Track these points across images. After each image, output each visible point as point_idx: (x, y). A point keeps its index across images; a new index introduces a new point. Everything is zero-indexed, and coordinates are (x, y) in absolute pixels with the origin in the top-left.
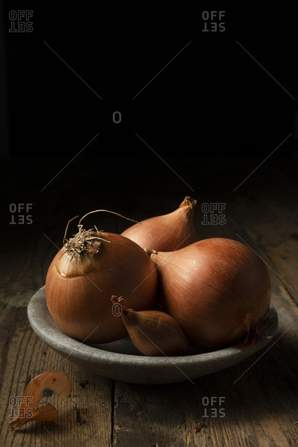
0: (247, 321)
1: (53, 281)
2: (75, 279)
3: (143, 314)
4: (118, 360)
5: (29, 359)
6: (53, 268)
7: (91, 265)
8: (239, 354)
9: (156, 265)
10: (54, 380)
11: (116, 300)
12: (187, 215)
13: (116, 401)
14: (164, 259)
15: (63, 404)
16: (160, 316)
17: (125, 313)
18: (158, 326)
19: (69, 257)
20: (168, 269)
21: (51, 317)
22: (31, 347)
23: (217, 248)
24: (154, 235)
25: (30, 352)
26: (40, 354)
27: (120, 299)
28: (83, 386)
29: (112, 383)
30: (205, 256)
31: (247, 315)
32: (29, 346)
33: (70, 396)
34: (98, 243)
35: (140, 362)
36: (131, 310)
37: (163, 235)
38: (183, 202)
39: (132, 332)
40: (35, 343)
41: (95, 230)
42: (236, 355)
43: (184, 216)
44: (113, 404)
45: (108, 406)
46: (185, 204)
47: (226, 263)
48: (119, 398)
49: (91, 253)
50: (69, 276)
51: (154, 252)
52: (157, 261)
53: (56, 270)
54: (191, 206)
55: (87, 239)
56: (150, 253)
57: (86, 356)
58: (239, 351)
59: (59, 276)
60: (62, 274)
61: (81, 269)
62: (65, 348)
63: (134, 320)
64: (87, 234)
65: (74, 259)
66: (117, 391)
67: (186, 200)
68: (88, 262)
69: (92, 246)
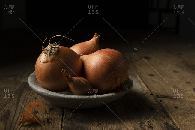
0: (119, 82)
1: (38, 65)
2: (47, 63)
3: (75, 78)
4: (65, 97)
5: (29, 101)
6: (38, 60)
7: (54, 57)
8: (115, 95)
9: (82, 60)
10: (38, 106)
11: (63, 71)
12: (96, 41)
13: (64, 115)
14: (85, 57)
15: (42, 116)
16: (82, 79)
17: (68, 77)
18: (81, 83)
19: (45, 55)
20: (86, 61)
21: (38, 82)
22: (30, 97)
23: (107, 52)
24: (82, 49)
25: (30, 99)
26: (34, 99)
27: (65, 71)
28: (51, 110)
29: (63, 109)
30: (101, 55)
31: (119, 79)
32: (29, 96)
33: (45, 113)
34: (57, 49)
35: (73, 97)
36: (70, 76)
37: (85, 49)
38: (95, 36)
39: (71, 85)
40: (32, 95)
41: (55, 44)
42: (114, 95)
43: (95, 41)
44: (63, 116)
45: (61, 117)
46: (95, 37)
47: (110, 58)
48: (66, 114)
49: (54, 53)
50: (44, 62)
51: (81, 55)
52: (82, 58)
53: (39, 60)
54: (97, 37)
55: (52, 47)
56: (79, 55)
57: (51, 95)
58: (115, 94)
59: (41, 63)
60: (42, 62)
61: (49, 59)
62: (43, 93)
63: (71, 80)
64: (52, 45)
65: (47, 55)
66: (65, 112)
67: (95, 35)
68: (52, 56)
69: (54, 50)
